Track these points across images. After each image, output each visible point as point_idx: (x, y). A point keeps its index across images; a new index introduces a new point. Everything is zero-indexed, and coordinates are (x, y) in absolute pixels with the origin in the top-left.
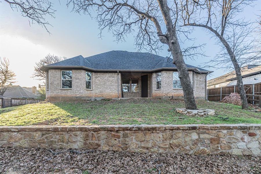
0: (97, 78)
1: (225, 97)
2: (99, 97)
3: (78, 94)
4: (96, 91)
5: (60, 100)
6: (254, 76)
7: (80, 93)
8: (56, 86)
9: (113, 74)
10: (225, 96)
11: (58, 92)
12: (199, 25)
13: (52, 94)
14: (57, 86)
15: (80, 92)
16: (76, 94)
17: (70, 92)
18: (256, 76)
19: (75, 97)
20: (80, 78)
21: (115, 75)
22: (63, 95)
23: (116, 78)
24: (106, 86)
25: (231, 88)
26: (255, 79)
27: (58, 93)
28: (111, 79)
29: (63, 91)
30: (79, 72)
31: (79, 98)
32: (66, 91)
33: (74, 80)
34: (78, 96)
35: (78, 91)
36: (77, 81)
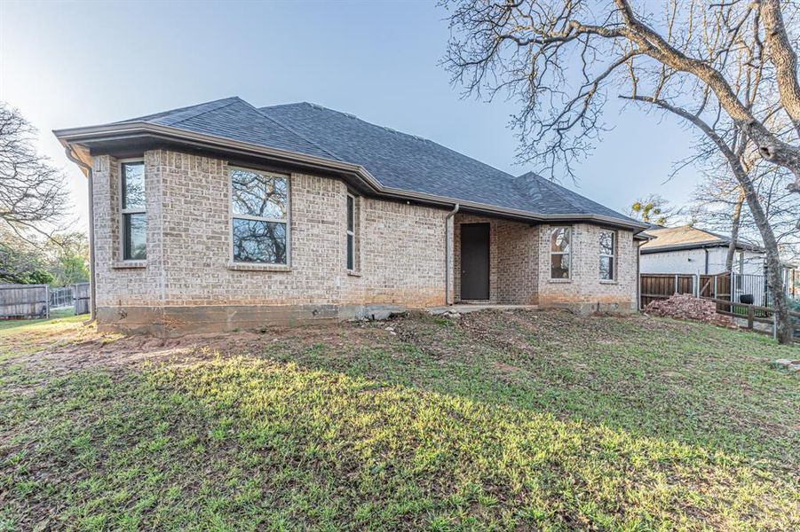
0: (375, 224)
1: (651, 301)
2: (382, 305)
3: (320, 297)
4: (370, 278)
5: (230, 326)
6: (687, 252)
7: (330, 289)
8: (200, 247)
9: (431, 214)
10: (652, 298)
11: (211, 280)
12: (680, 112)
13: (176, 292)
14: (208, 248)
15: (330, 283)
16: (311, 292)
17: (281, 283)
18: (692, 252)
19: (306, 308)
20: (330, 219)
21: (438, 218)
22: (244, 298)
23: (440, 229)
24: (404, 260)
25: (662, 280)
26: (689, 260)
27: (214, 286)
28: (423, 231)
29: (246, 280)
30: (324, 189)
31: (326, 313)
32: (259, 278)
33: (303, 227)
34: (320, 302)
35: (323, 278)
36: (316, 231)
